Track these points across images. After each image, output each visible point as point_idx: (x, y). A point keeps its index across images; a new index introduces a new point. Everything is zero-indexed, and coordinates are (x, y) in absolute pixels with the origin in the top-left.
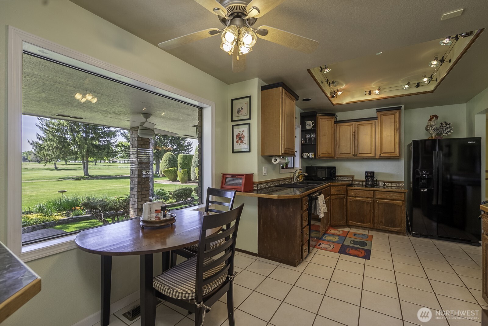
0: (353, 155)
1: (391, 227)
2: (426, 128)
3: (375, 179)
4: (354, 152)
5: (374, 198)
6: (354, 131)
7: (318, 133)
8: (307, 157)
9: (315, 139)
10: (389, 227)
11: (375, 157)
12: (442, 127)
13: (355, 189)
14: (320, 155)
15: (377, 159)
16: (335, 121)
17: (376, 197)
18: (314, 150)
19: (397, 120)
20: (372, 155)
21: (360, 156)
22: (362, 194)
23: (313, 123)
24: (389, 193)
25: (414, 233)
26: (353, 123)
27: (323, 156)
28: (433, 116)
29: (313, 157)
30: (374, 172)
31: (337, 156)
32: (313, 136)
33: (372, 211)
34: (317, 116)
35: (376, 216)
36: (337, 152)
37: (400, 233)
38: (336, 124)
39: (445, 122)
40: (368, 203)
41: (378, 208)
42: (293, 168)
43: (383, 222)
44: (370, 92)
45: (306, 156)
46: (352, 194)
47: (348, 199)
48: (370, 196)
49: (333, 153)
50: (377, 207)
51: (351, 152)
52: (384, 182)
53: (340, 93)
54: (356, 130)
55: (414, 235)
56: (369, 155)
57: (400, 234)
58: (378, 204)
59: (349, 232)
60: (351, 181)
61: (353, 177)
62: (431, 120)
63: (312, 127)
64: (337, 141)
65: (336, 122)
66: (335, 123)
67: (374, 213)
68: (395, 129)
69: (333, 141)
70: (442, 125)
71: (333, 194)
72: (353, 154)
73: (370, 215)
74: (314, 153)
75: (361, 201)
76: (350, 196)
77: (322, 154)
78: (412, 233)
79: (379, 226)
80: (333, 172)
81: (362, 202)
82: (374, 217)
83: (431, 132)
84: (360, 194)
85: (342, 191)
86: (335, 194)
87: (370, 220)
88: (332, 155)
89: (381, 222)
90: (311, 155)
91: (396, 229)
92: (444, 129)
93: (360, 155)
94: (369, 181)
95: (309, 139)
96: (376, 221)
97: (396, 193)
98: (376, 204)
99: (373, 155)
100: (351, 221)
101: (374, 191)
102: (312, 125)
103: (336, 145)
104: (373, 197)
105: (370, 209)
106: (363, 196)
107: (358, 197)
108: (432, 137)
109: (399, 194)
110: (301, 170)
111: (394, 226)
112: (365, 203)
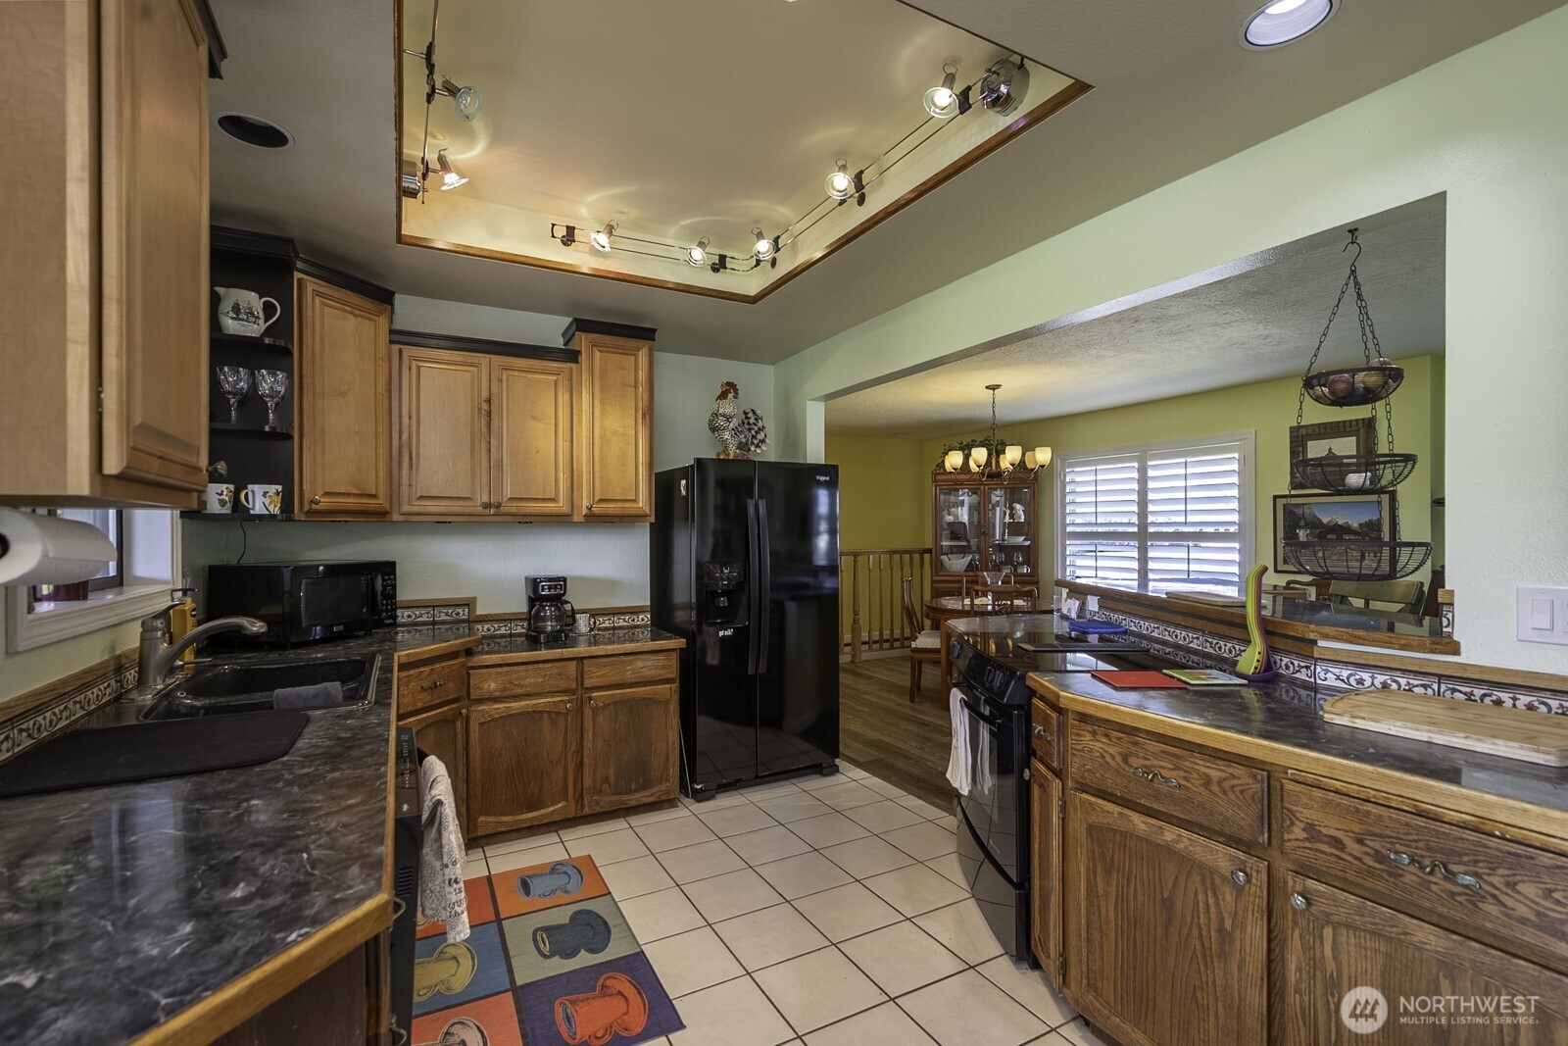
0: (487, 506)
1: (636, 791)
2: (711, 421)
3: (568, 607)
4: (485, 490)
5: (580, 691)
6: (485, 395)
7: (301, 377)
8: (227, 510)
9: (284, 403)
10: (630, 792)
11: (569, 516)
12: (749, 424)
13: (500, 666)
14: (317, 503)
15: (578, 524)
16: (392, 332)
17: (588, 683)
18: (280, 473)
19: (642, 376)
20: (561, 506)
21: (514, 510)
22: (531, 679)
23: (269, 309)
24: (629, 658)
25: (699, 787)
26: (484, 360)
27: (334, 507)
28: (729, 384)
29: (277, 511)
30: (565, 580)
31: (406, 508)
32: (269, 383)
33: (574, 748)
34: (297, 275)
35: (586, 761)
36: (405, 489)
37: (662, 801)
38: (396, 348)
39: (754, 413)
40: (553, 715)
41: (594, 727)
42: (118, 581)
43: (612, 779)
44: (570, 230)
45: (223, 503)
46: (492, 686)
47: (473, 716)
48: (563, 684)
49: (382, 491)
50: (588, 724)
51: (473, 491)
52: (594, 614)
53: (451, 179)
54: (495, 390)
55: (700, 796)
56: (550, 507)
57: (661, 809)
58: (595, 710)
59: (489, 878)
60: (464, 621)
61: (469, 603)
62: (723, 396)
63: (268, 332)
64: (405, 436)
65: (396, 337)
66: (392, 342)
67: (580, 751)
68: (636, 411)
69: (383, 428)
70: (747, 418)
71: (410, 709)
72: (485, 499)
73: (566, 767)
74: (280, 488)
75: (528, 713)
76: (481, 701)
77: (326, 494)
78: (693, 790)
79: (597, 802)
80: (384, 587)
81: (534, 715)
82: (580, 766)
83: (727, 435)
84: (527, 682)
85: (452, 684)
86: (420, 705)
87: (566, 787)
88: (382, 501)
89: (606, 780)
90: (262, 499)
91: (652, 795)
92: (753, 432)
93: (513, 508)
94: (544, 619)
95: (241, 403)
96: (587, 782)
97: (651, 657)
98: (588, 713)
99: (566, 509)
100: (488, 814)
101: (580, 660)
102: (261, 315)
103: (400, 452)
104: (574, 686)
105: (565, 739)
106: (538, 690)
107: (517, 697)
108: (728, 455)
109: (661, 657)
110: (185, 592)
111: (646, 786)
112: (546, 716)
